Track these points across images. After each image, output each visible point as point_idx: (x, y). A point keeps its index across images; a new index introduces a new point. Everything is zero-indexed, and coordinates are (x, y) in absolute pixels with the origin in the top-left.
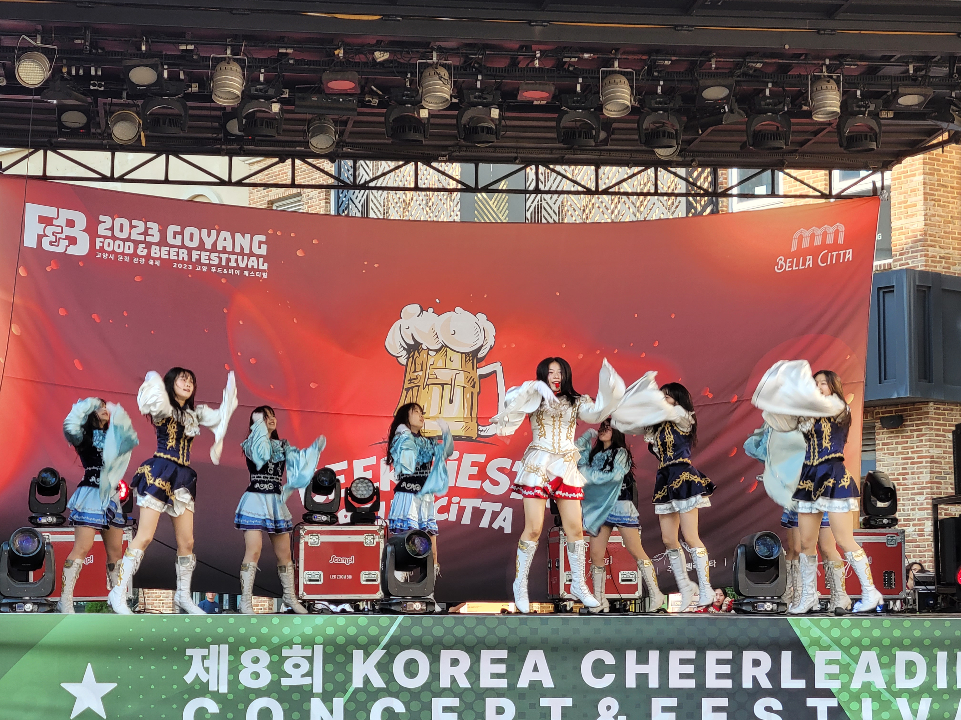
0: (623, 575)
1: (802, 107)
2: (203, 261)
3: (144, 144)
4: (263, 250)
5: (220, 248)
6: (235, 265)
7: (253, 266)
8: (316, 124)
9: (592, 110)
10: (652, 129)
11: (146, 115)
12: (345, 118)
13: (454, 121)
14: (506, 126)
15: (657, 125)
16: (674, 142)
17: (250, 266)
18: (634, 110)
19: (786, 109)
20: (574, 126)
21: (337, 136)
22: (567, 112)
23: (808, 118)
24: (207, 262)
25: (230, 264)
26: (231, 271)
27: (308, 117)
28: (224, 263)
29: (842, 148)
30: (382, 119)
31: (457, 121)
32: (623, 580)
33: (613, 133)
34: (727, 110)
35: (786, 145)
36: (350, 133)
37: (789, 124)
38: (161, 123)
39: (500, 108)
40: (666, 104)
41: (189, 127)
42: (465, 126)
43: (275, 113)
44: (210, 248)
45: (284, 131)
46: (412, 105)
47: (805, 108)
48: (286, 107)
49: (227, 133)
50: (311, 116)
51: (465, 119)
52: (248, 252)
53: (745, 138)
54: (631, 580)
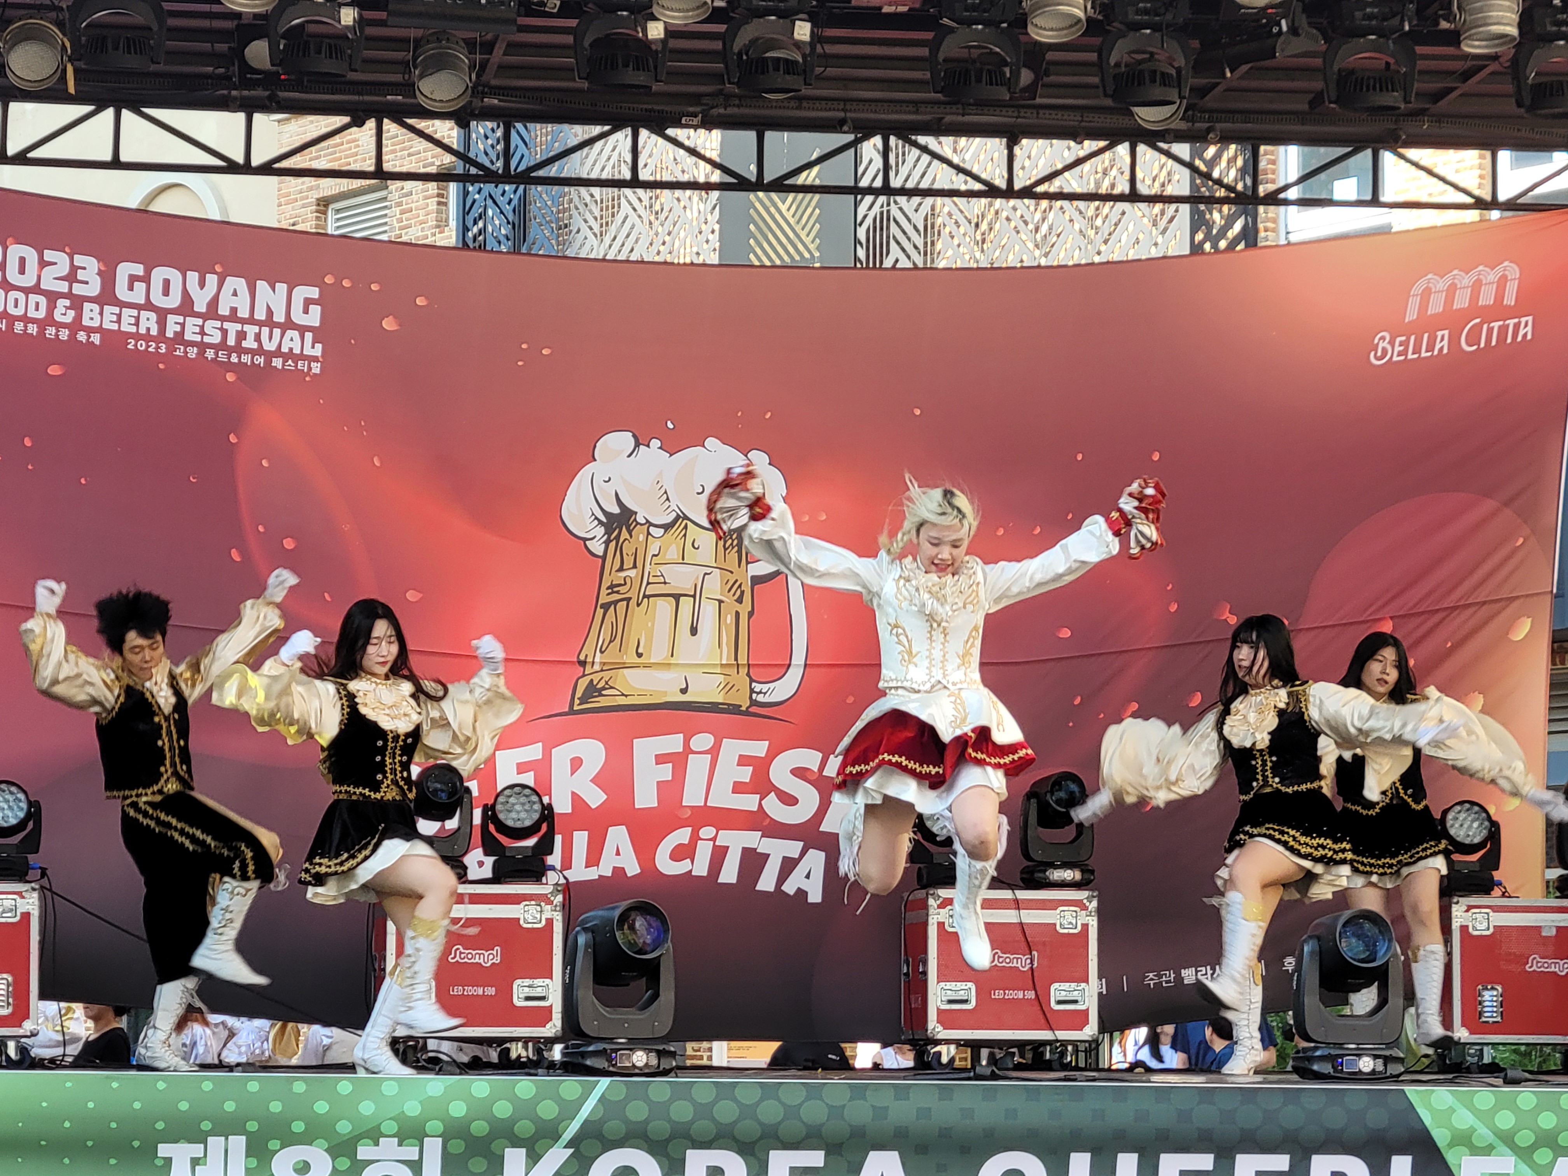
0: (1059, 991)
1: (1438, 24)
2: (188, 336)
3: (72, 90)
4: (314, 317)
5: (224, 310)
6: (255, 345)
7: (291, 349)
8: (430, 50)
9: (1005, 25)
10: (1126, 66)
11: (79, 30)
12: (489, 37)
13: (718, 45)
14: (825, 56)
15: (1139, 57)
16: (1173, 94)
17: (285, 349)
18: (1092, 26)
19: (1407, 28)
20: (967, 56)
21: (474, 76)
22: (951, 30)
23: (1449, 44)
24: (198, 338)
25: (245, 344)
26: (246, 359)
27: (413, 33)
28: (231, 341)
29: (1522, 110)
30: (569, 39)
31: (724, 44)
32: (1060, 1002)
33: (1047, 73)
34: (1285, 28)
35: (1407, 101)
36: (501, 67)
37: (1413, 58)
38: (110, 46)
39: (812, 18)
40: (1157, 15)
41: (168, 53)
42: (740, 54)
43: (347, 27)
44: (204, 310)
45: (365, 61)
46: (632, 12)
47: (1444, 25)
48: (369, 14)
49: (246, 67)
50: (420, 33)
51: (739, 43)
52: (282, 320)
53: (1319, 85)
54: (1075, 1002)
